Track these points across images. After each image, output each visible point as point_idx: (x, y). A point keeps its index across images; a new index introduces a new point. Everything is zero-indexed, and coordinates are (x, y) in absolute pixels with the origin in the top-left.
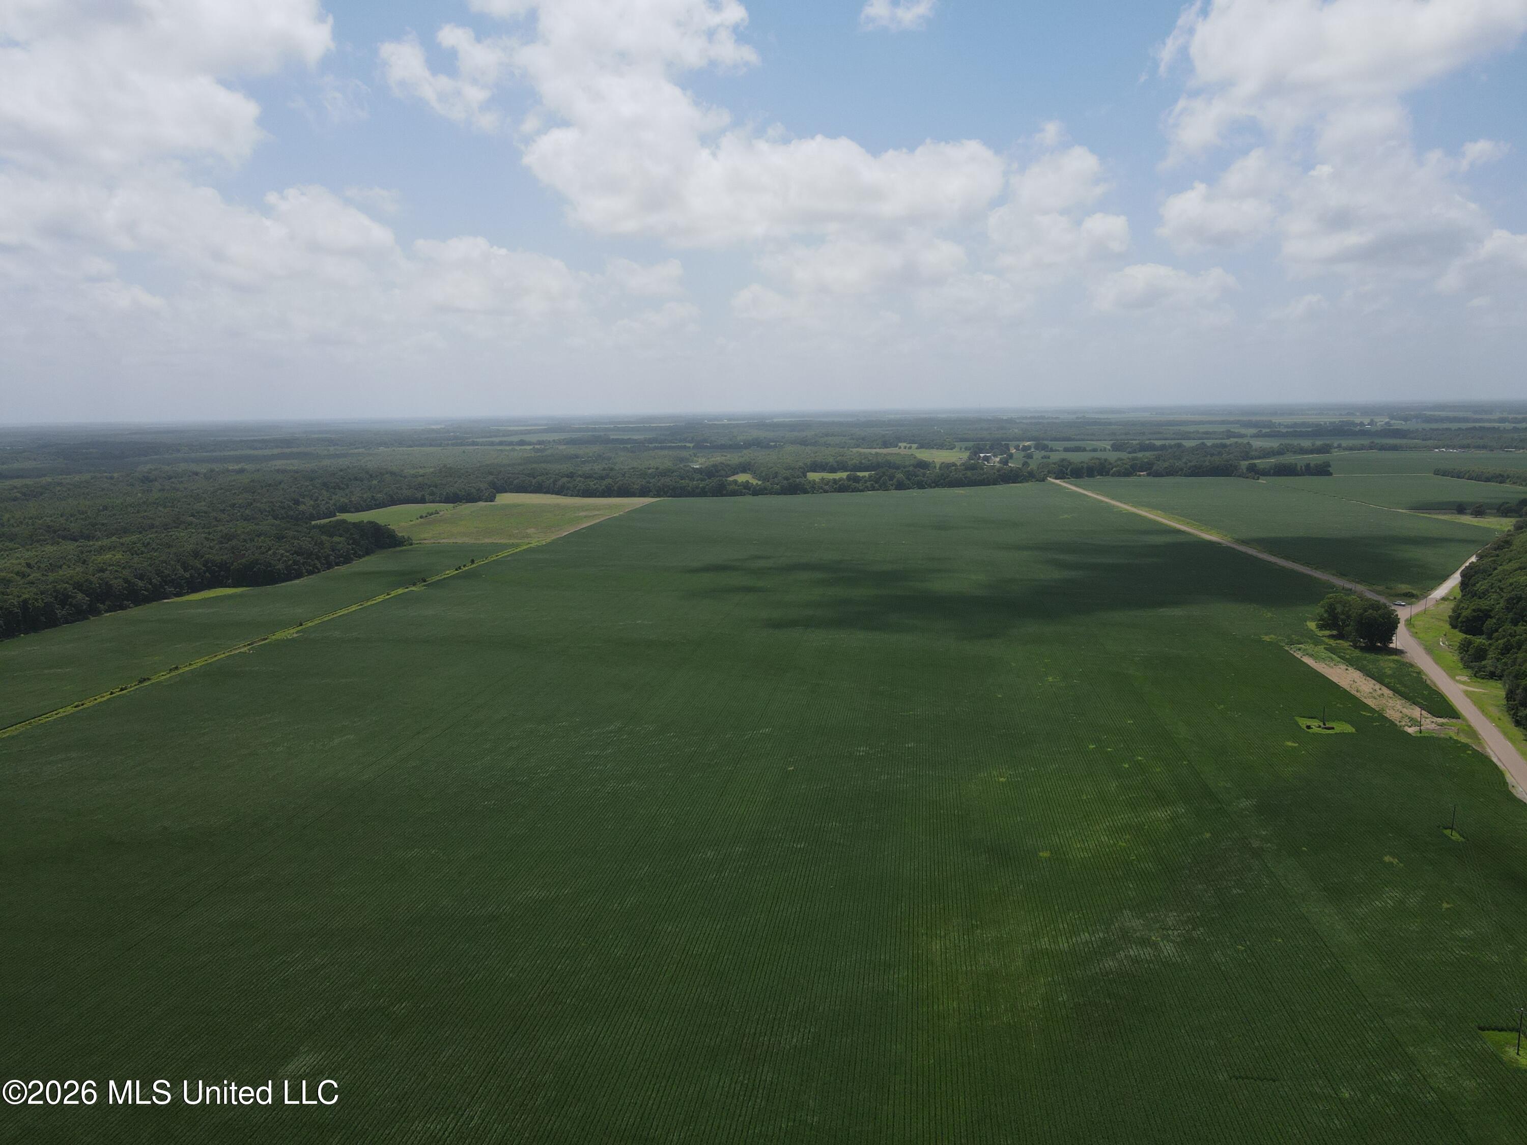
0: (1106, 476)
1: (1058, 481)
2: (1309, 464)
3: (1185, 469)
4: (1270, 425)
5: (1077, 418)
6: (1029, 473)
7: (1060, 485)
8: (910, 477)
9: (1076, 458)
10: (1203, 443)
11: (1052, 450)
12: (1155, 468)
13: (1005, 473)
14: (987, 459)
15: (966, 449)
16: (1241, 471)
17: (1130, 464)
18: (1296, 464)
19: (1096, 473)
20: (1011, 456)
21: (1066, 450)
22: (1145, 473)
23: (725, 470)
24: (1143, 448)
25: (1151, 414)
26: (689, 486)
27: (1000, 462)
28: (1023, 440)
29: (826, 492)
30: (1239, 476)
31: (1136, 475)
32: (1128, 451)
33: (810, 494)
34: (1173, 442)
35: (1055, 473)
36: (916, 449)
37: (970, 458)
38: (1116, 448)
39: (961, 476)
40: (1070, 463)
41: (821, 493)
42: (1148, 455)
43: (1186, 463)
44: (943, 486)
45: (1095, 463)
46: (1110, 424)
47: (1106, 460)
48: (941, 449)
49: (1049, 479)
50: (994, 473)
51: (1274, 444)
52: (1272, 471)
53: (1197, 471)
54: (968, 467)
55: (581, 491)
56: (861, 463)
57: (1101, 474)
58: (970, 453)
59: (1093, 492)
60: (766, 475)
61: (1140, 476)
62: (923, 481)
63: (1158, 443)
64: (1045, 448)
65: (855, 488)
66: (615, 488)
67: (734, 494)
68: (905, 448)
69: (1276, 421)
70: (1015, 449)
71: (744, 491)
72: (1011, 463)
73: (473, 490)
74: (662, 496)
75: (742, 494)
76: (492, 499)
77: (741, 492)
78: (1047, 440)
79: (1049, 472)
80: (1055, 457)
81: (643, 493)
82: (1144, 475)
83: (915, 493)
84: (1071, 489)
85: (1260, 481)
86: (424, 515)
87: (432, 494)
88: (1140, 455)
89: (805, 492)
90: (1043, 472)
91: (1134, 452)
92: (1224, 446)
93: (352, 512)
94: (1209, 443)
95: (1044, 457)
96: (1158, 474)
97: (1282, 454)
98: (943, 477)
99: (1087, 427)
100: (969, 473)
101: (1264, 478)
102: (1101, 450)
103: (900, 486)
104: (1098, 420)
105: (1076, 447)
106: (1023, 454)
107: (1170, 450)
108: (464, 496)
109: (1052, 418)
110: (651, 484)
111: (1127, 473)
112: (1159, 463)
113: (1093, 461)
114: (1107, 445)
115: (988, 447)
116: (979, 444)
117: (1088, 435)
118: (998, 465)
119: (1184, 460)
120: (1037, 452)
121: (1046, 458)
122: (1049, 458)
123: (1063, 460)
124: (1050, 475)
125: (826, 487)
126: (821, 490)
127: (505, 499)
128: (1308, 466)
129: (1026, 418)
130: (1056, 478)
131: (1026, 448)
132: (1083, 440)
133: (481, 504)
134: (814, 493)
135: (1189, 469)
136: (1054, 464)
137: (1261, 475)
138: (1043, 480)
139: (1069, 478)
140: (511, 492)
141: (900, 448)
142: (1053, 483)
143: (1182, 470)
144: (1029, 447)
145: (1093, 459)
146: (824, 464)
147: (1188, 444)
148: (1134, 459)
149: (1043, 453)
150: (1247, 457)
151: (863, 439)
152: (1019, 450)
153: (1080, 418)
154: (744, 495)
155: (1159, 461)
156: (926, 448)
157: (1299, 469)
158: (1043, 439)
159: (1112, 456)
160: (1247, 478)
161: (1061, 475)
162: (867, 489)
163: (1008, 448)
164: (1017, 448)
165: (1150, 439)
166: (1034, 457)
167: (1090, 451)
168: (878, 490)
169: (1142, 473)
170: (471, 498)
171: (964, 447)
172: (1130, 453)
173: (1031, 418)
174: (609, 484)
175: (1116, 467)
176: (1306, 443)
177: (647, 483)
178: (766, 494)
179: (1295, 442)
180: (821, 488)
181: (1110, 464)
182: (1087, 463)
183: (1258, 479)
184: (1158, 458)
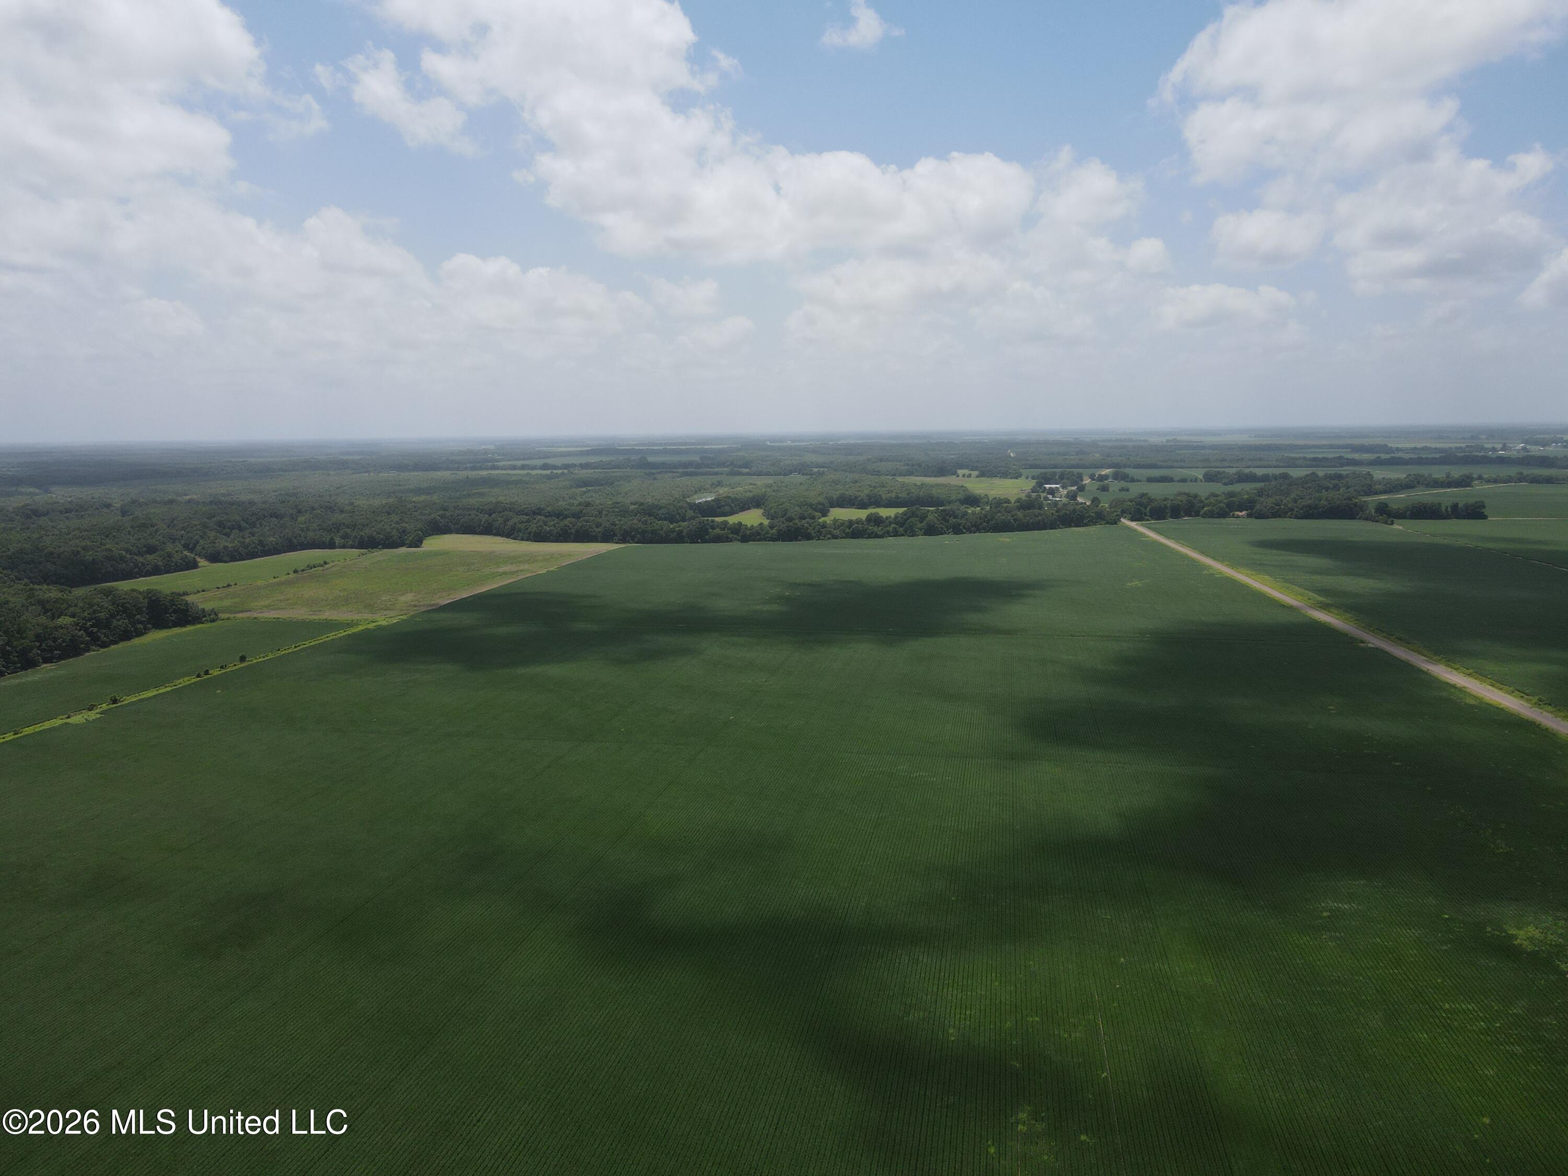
0: (1196, 516)
1: (1133, 524)
2: (1458, 503)
3: (1296, 509)
4: (1385, 449)
5: (1168, 441)
6: (1096, 513)
7: (1135, 530)
8: (947, 517)
9: (1157, 491)
10: (1313, 474)
11: (1133, 480)
12: (1258, 507)
13: (1066, 514)
14: (1052, 492)
15: (1033, 478)
16: (1368, 511)
17: (1225, 501)
18: (1440, 504)
19: (1182, 513)
20: (1082, 489)
21: (1150, 480)
22: (1244, 513)
23: (730, 506)
24: (1242, 478)
25: (1250, 437)
26: (662, 530)
27: (1067, 496)
28: (1102, 467)
29: (835, 537)
30: (1366, 519)
31: (1233, 516)
32: (1223, 482)
33: (814, 541)
34: (1278, 471)
35: (1130, 514)
36: (977, 477)
37: (1033, 491)
38: (1209, 478)
39: (1008, 517)
40: (1151, 500)
41: (829, 539)
42: (1245, 489)
43: (1295, 501)
44: (987, 530)
45: (1181, 501)
46: (1203, 447)
47: (1196, 496)
48: (1004, 478)
49: (1122, 520)
50: (1052, 514)
51: (1396, 474)
52: (1408, 513)
53: (1311, 512)
54: (1027, 505)
55: (532, 535)
56: (898, 498)
57: (1189, 514)
58: (1036, 483)
59: (1177, 540)
60: (775, 512)
61: (1238, 517)
62: (959, 525)
63: (1259, 472)
64: (1125, 477)
65: (872, 533)
66: (573, 531)
67: (718, 539)
68: (964, 476)
69: (1393, 445)
70: (1090, 478)
71: (731, 536)
72: (1081, 496)
73: (394, 532)
74: (629, 542)
75: (727, 540)
76: (417, 543)
77: (728, 538)
78: (1129, 467)
79: (1123, 512)
80: (1136, 490)
81: (607, 537)
82: (1243, 517)
83: (948, 540)
84: (1148, 537)
85: (1395, 527)
86: (299, 569)
87: (346, 536)
88: (1237, 488)
89: (808, 537)
90: (1116, 512)
91: (1231, 483)
92: (1339, 477)
93: (226, 562)
94: (1321, 473)
95: (1122, 490)
96: (1261, 516)
97: (1413, 487)
98: (986, 519)
99: (1177, 452)
100: (1020, 514)
101: (1400, 521)
102: (1191, 481)
103: (931, 531)
104: (1190, 444)
105: (1161, 477)
106: (1098, 484)
107: (1274, 483)
108: (382, 539)
109: (1140, 440)
110: (617, 527)
111: (1223, 514)
112: (1262, 499)
113: (1179, 498)
114: (1199, 474)
115: (1057, 477)
116: (1045, 473)
117: (1177, 461)
118: (1065, 500)
119: (1293, 496)
120: (1116, 482)
121: (1124, 490)
122: (1128, 490)
123: (1143, 495)
124: (1125, 515)
125: (835, 531)
126: (830, 536)
127: (434, 544)
128: (1455, 507)
129: (1110, 441)
130: (1132, 520)
131: (1102, 478)
132: (1171, 467)
133: (403, 550)
134: (819, 539)
135: (1301, 510)
136: (1131, 501)
137: (1396, 518)
138: (1115, 522)
139: (1148, 520)
140: (458, 533)
141: (958, 476)
142: (1128, 528)
143: (1291, 510)
144: (1106, 477)
145: (1180, 494)
146: (853, 498)
147: (1297, 473)
148: (1231, 495)
149: (1123, 484)
150: (1370, 491)
151: (920, 465)
152: (1094, 480)
153: (1172, 441)
154: (731, 541)
155: (1262, 497)
156: (988, 477)
157: (1444, 511)
158: (1125, 466)
159: (1203, 490)
160: (1377, 522)
161: (1137, 516)
162: (888, 534)
163: (1080, 478)
164: (1092, 477)
165: (1249, 467)
166: (1111, 489)
167: (1178, 481)
168: (902, 535)
169: (1241, 514)
170: (390, 543)
171: (1030, 476)
172: (1225, 484)
173: (1116, 440)
174: (566, 526)
175: (1208, 505)
176: (1438, 472)
177: (612, 524)
178: (759, 540)
179: (1424, 471)
180: (830, 533)
181: (1201, 501)
182: (1172, 500)
183: (1392, 524)
184: (1260, 493)
